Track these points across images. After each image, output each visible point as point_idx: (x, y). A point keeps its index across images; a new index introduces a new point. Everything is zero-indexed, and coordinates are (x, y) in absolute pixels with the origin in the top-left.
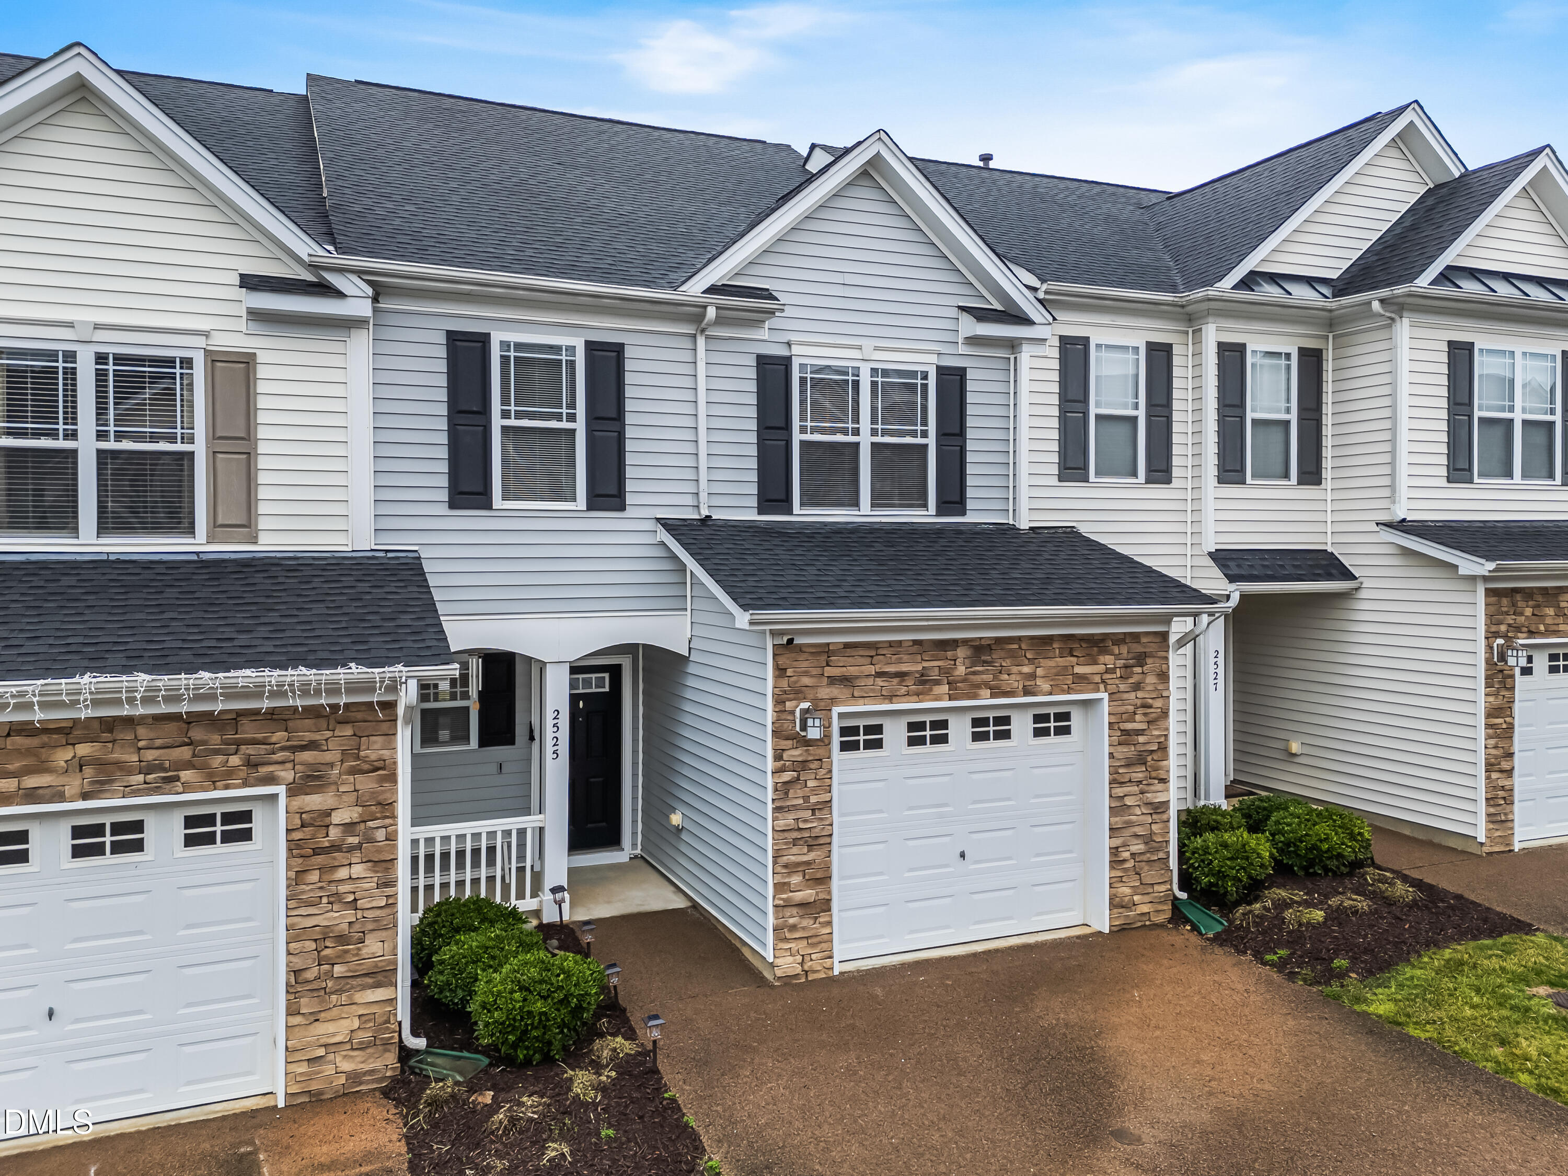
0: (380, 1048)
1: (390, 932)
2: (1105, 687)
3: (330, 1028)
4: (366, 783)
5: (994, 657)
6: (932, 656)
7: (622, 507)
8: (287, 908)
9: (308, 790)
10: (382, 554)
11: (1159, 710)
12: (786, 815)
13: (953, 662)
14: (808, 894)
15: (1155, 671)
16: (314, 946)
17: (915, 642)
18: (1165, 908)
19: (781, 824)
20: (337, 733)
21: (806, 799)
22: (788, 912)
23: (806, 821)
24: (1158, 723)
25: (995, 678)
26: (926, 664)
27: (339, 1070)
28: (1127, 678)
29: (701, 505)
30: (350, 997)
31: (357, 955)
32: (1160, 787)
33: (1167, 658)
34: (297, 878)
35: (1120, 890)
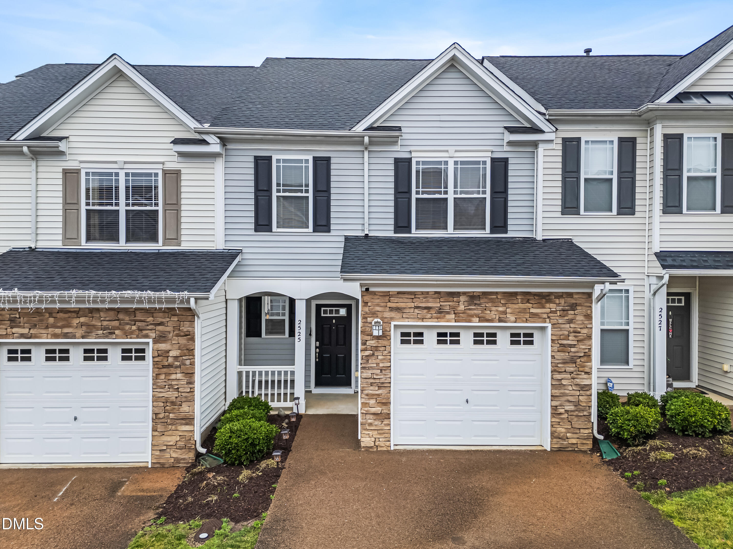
0: (187, 450)
1: (192, 403)
2: (550, 320)
3: (169, 439)
4: (183, 341)
5: (482, 301)
6: (445, 299)
7: (329, 231)
8: (153, 388)
9: (160, 342)
10: (227, 251)
11: (586, 335)
12: (368, 371)
13: (458, 303)
14: (378, 410)
15: (582, 313)
16: (162, 404)
17: (436, 293)
18: (588, 442)
19: (365, 375)
20: (172, 319)
21: (378, 364)
22: (368, 417)
23: (377, 375)
24: (585, 342)
25: (483, 312)
26: (441, 304)
27: (171, 456)
28: (564, 316)
29: (365, 230)
30: (176, 427)
31: (178, 410)
32: (586, 376)
33: (591, 307)
34: (156, 377)
35: (558, 429)
